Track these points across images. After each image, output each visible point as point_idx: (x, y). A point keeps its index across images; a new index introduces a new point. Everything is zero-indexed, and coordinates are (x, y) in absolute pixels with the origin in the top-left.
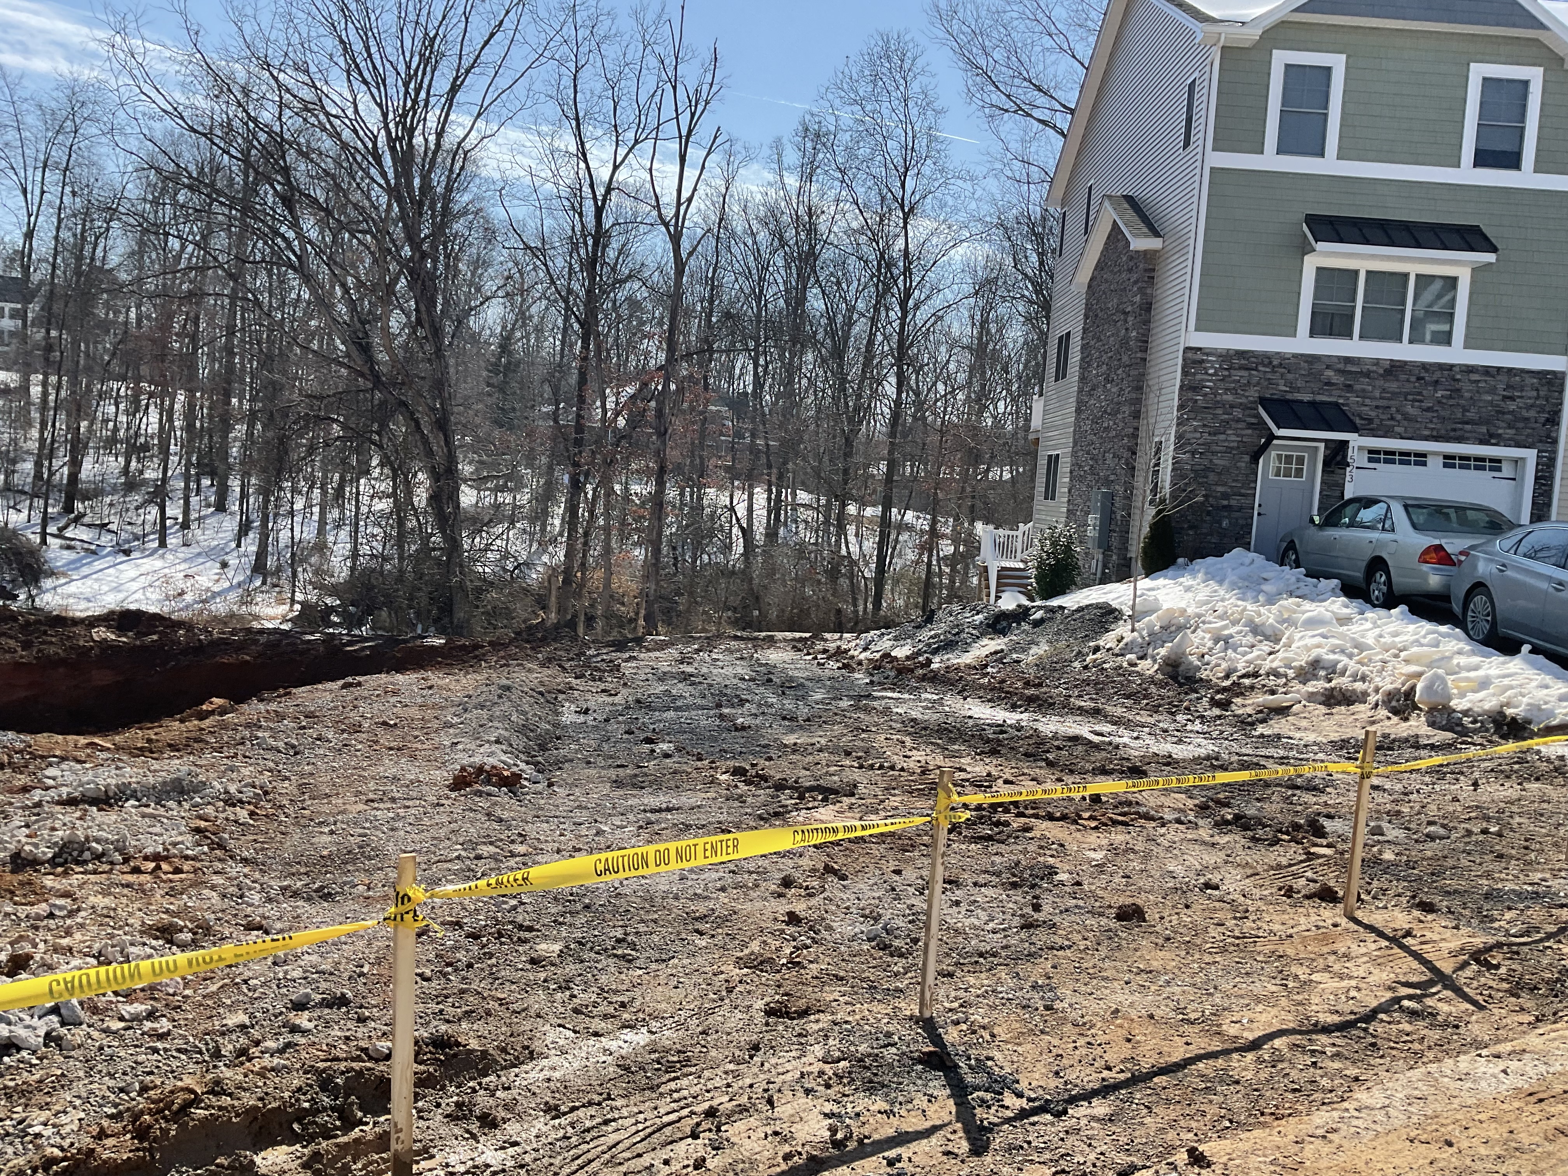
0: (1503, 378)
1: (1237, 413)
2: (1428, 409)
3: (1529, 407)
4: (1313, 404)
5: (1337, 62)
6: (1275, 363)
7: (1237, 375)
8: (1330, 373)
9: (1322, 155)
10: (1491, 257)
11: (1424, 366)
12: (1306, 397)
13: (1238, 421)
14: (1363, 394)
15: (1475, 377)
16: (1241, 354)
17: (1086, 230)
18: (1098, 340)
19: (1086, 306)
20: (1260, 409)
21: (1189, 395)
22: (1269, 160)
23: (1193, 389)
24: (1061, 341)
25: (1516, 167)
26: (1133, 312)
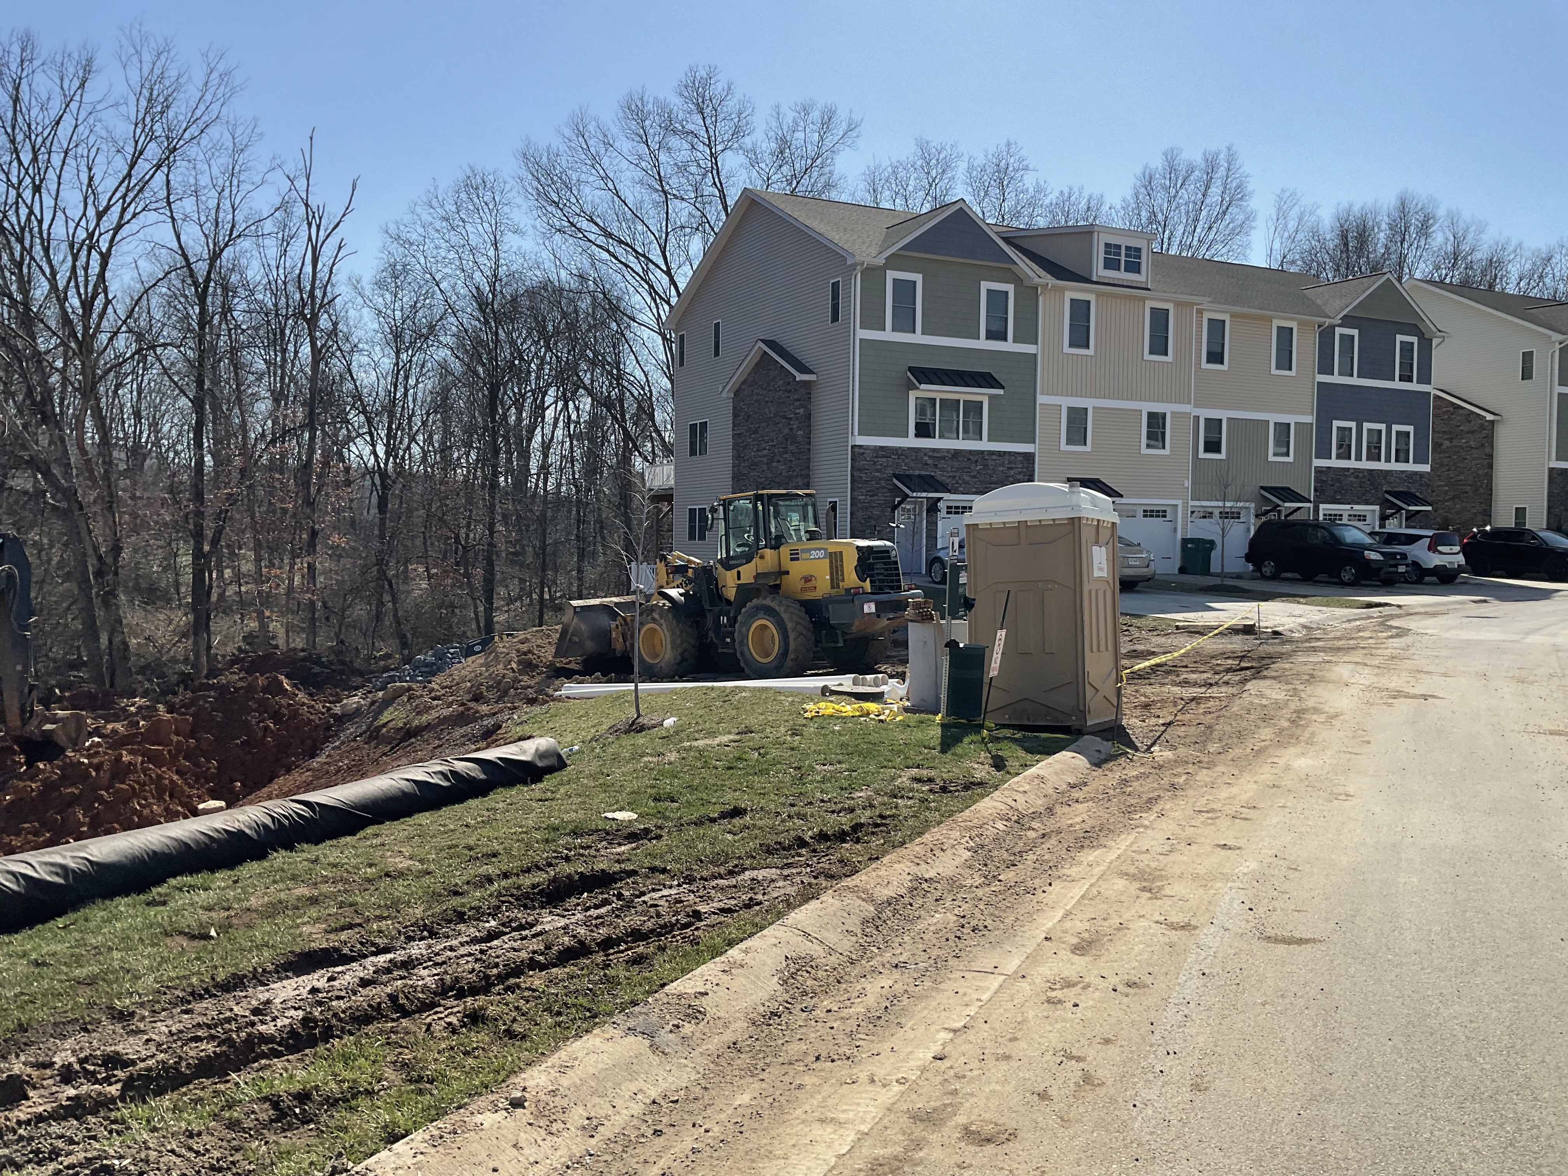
0: (1007, 457)
1: (883, 483)
2: (974, 477)
3: (1020, 473)
4: (920, 476)
5: (918, 278)
6: (900, 452)
7: (881, 460)
8: (926, 458)
9: (914, 332)
10: (1001, 392)
11: (971, 452)
12: (917, 473)
13: (884, 488)
14: (943, 470)
15: (994, 457)
16: (882, 448)
17: (717, 354)
18: (754, 433)
19: (734, 408)
20: (895, 481)
21: (856, 474)
22: (888, 335)
23: (860, 470)
24: (693, 427)
25: (1005, 339)
26: (797, 419)
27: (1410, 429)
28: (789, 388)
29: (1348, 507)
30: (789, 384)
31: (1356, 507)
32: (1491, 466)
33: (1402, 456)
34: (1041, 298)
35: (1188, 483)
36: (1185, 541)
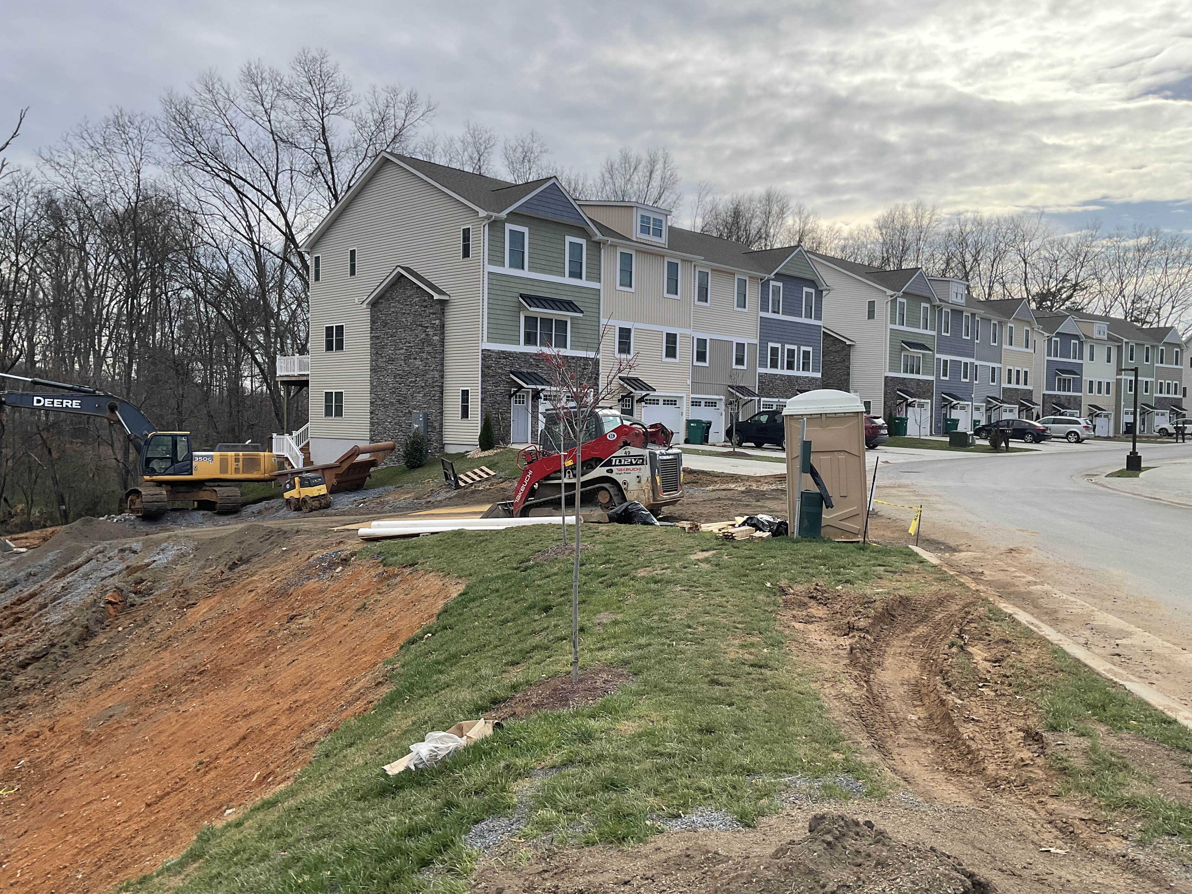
0: (582, 361)
1: (504, 377)
3: (590, 372)
5: (525, 230)
6: (514, 355)
7: (503, 361)
8: (531, 360)
9: (523, 269)
10: (581, 315)
12: (527, 370)
13: (504, 380)
14: (541, 368)
15: (574, 361)
16: (503, 352)
17: (353, 273)
18: (392, 336)
19: (372, 316)
20: (512, 376)
21: (486, 370)
22: (507, 270)
23: (488, 367)
24: (329, 330)
25: (581, 278)
26: (433, 327)
27: (810, 349)
28: (425, 304)
29: (777, 400)
30: (425, 301)
31: (781, 400)
32: (848, 374)
33: (806, 367)
34: (602, 251)
35: (689, 382)
36: (689, 422)
